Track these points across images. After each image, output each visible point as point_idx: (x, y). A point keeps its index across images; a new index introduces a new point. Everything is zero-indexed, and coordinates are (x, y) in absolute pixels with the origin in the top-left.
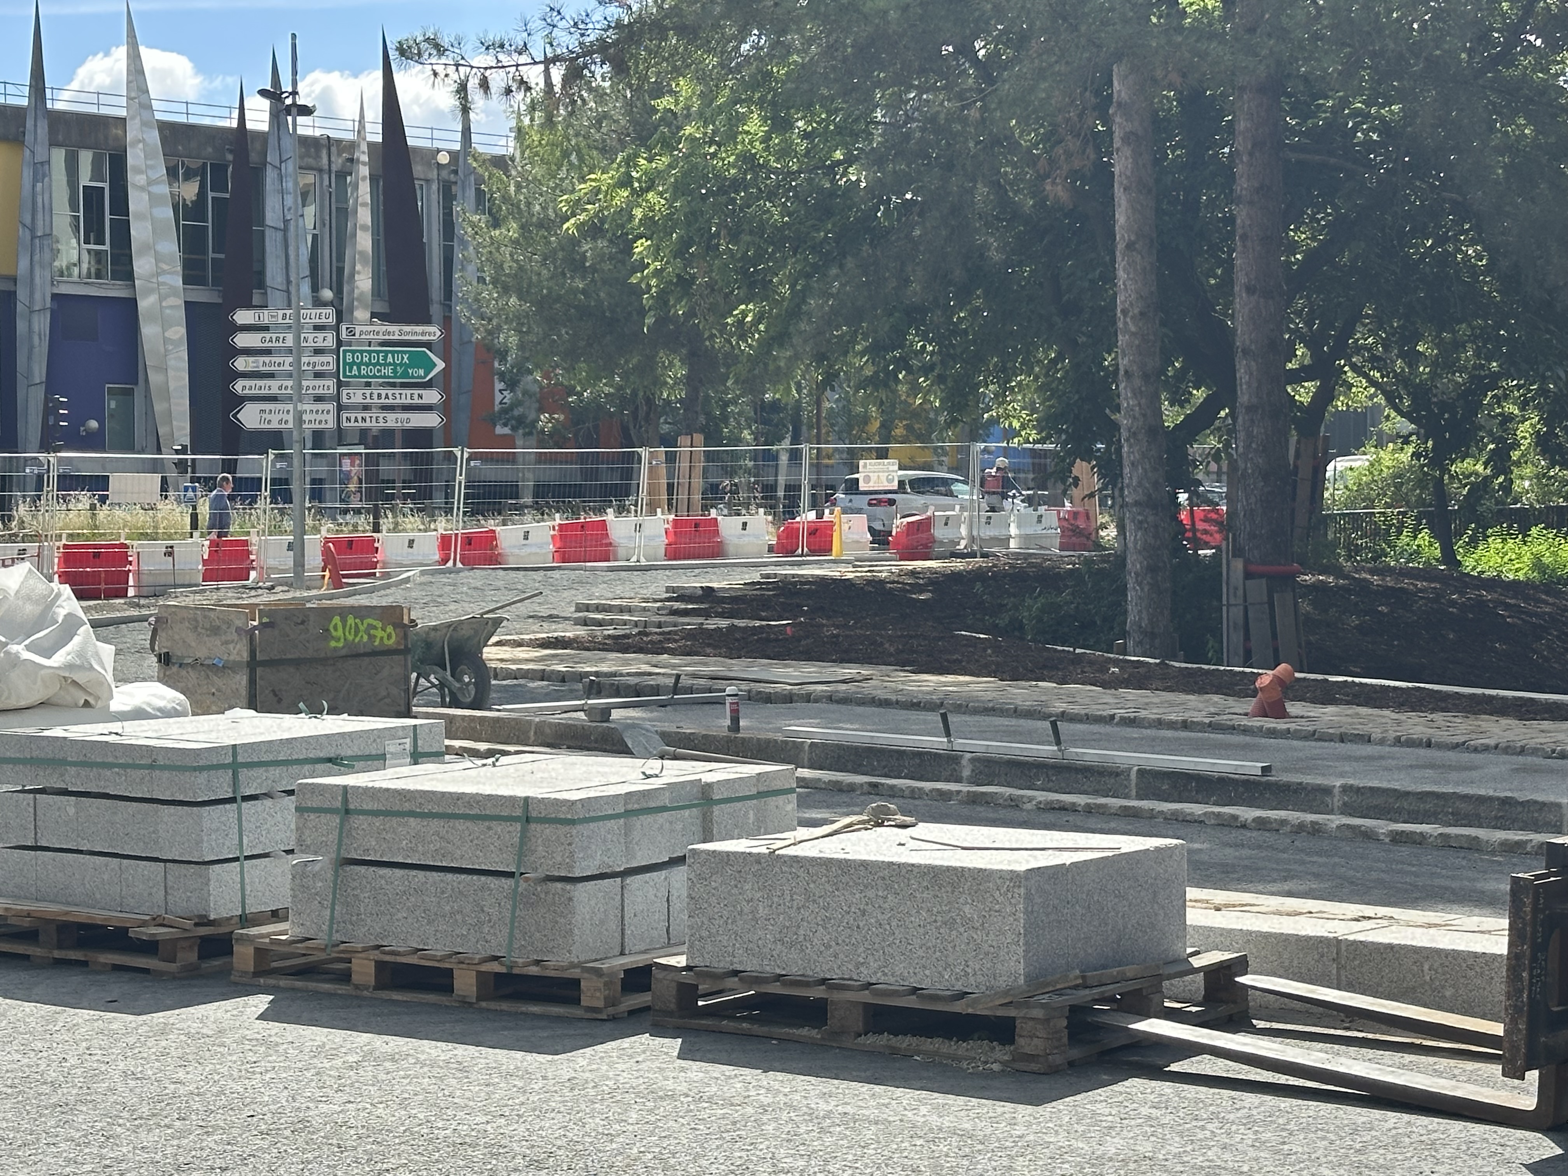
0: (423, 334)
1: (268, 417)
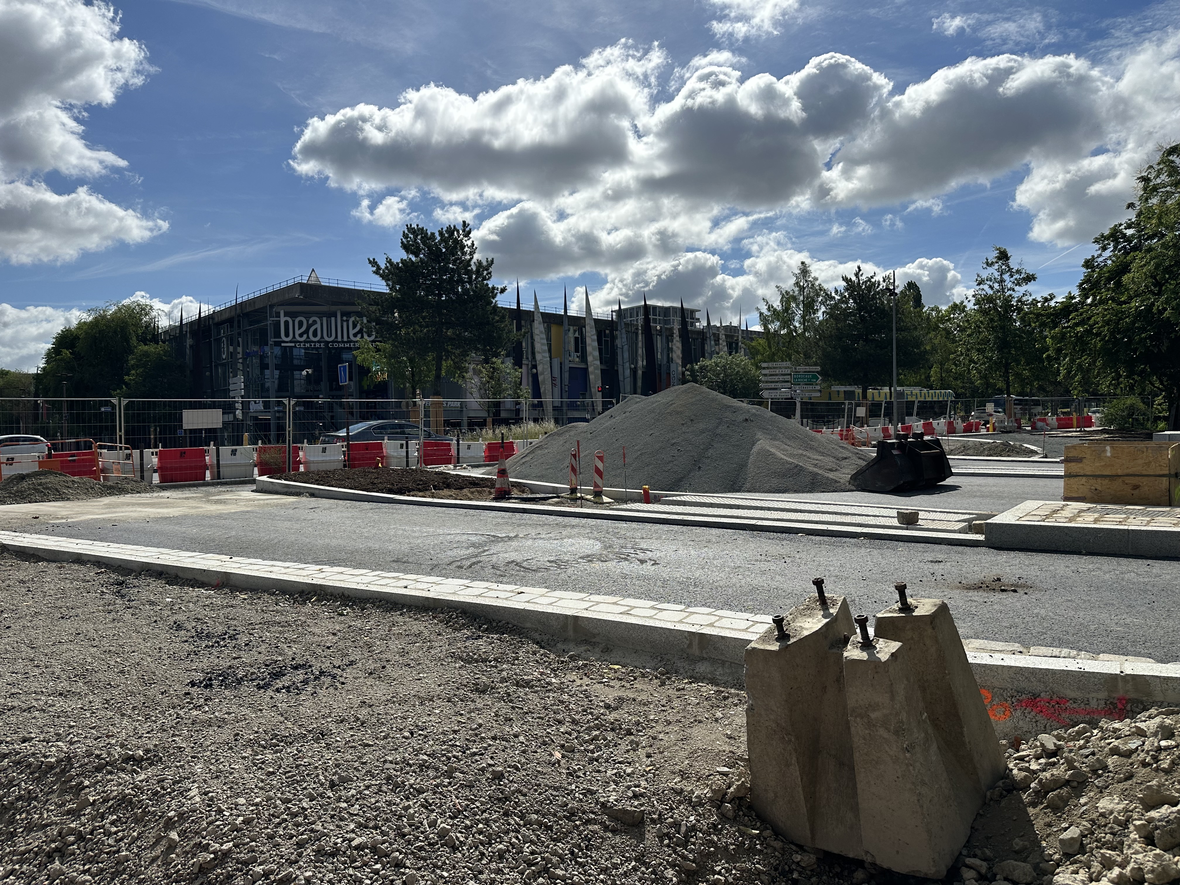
0: (816, 369)
1: (771, 394)
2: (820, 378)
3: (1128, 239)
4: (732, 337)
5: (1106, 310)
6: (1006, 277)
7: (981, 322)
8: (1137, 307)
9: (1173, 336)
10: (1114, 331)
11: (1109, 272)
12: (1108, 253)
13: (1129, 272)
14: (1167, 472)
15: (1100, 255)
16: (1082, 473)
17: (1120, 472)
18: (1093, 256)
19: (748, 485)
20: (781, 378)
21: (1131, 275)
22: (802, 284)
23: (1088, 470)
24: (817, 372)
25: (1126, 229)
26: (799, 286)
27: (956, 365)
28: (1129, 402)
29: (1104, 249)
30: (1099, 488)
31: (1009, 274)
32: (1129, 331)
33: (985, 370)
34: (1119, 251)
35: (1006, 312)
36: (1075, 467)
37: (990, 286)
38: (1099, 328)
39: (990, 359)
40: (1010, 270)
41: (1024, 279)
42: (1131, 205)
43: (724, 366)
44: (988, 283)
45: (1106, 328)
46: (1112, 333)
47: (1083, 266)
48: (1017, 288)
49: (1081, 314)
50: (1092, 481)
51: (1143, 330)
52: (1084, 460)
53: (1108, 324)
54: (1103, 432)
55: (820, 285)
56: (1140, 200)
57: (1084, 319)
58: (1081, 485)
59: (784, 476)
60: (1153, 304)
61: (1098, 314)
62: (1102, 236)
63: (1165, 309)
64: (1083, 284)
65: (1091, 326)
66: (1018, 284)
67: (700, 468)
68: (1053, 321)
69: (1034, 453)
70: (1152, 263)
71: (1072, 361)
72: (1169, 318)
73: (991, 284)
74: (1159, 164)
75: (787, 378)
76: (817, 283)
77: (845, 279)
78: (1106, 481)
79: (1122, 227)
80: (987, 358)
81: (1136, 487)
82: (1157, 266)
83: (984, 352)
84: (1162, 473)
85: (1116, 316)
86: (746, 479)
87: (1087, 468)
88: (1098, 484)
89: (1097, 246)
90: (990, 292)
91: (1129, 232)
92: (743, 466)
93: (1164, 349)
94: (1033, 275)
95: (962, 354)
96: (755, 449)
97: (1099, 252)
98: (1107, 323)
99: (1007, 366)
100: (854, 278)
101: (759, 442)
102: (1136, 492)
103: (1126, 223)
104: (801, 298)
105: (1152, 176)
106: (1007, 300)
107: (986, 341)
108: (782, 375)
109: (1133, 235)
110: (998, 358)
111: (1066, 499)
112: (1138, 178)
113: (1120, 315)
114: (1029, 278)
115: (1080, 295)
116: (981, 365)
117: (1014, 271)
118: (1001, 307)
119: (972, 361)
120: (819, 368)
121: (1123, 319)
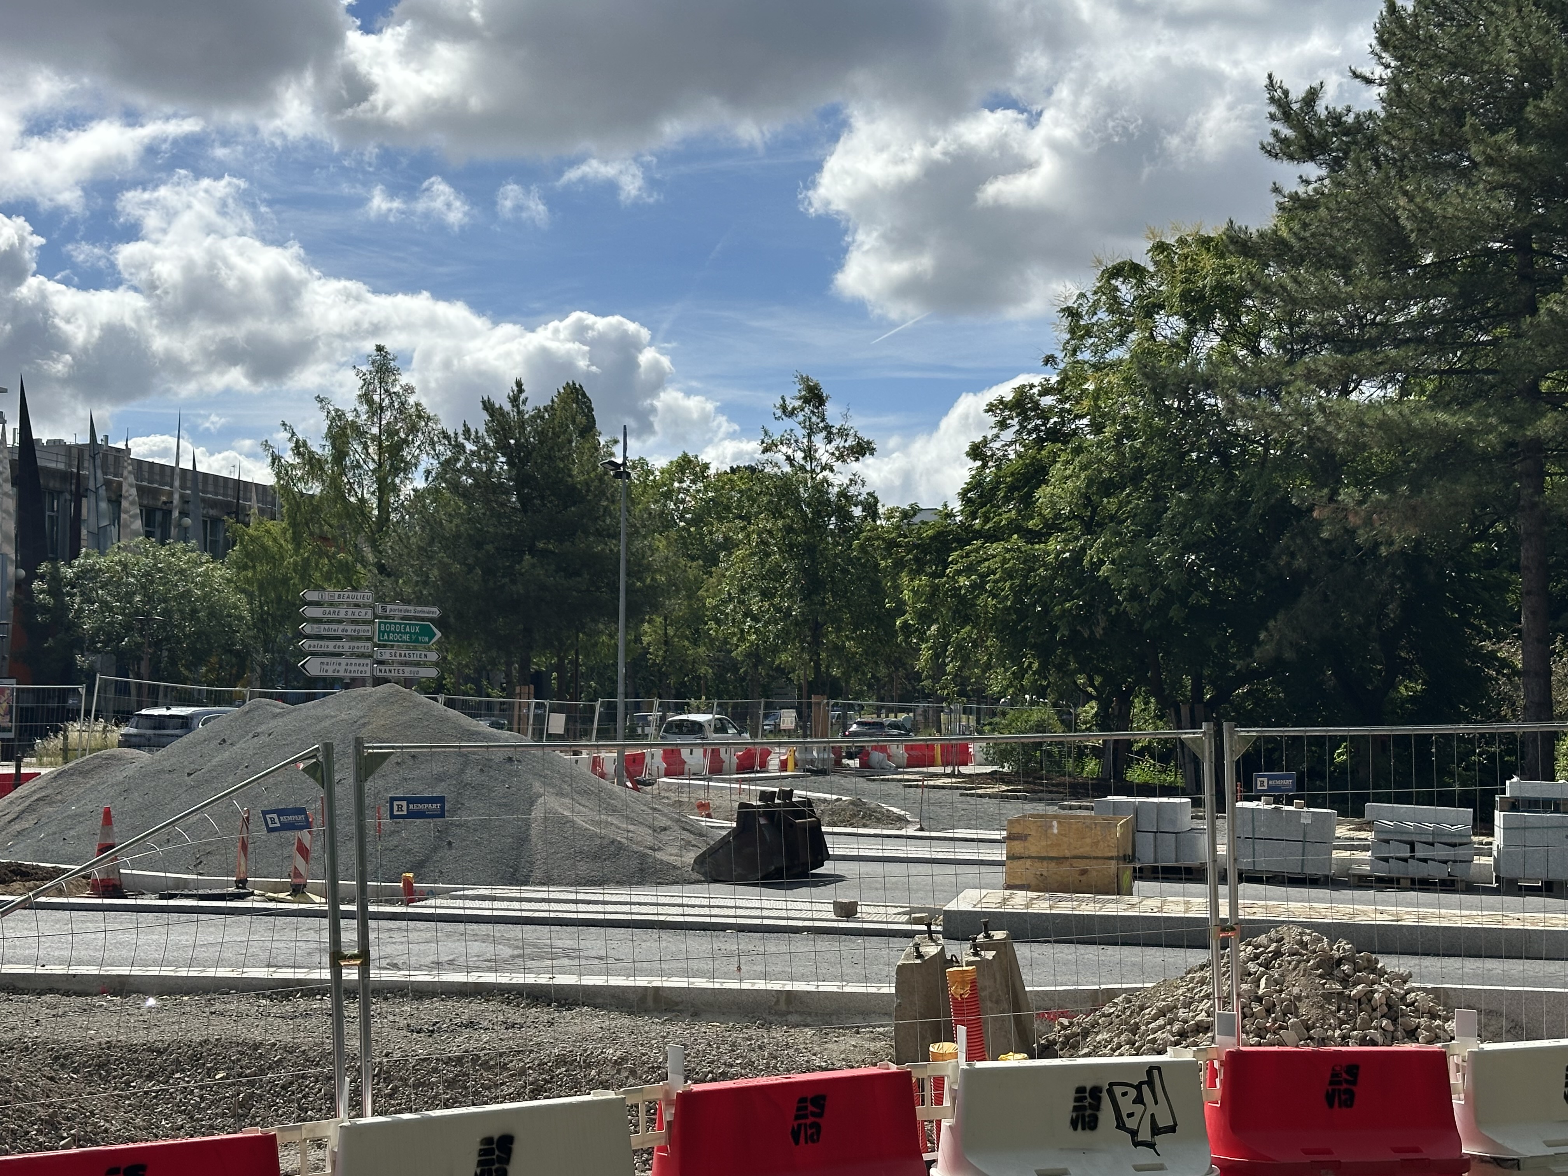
0: (429, 612)
1: (326, 667)
2: (439, 634)
3: (1045, 414)
4: (155, 493)
5: (1008, 550)
6: (819, 440)
7: (770, 532)
8: (1059, 553)
9: (1113, 610)
10: (1020, 591)
11: (1012, 474)
12: (1008, 435)
13: (1046, 482)
14: (1115, 854)
15: (997, 436)
16: (1027, 854)
17: (1067, 854)
18: (985, 437)
19: (538, 874)
20: (350, 629)
21: (1049, 489)
22: (376, 398)
23: (1033, 851)
24: (431, 620)
25: (1040, 395)
26: (370, 402)
27: (718, 622)
28: (1035, 717)
29: (1003, 425)
30: (1045, 874)
31: (824, 434)
32: (1045, 591)
33: (777, 637)
34: (1029, 433)
35: (818, 514)
36: (1018, 847)
37: (788, 458)
38: (996, 582)
39: (788, 614)
40: (828, 428)
41: (851, 448)
42: (1050, 360)
43: (147, 574)
44: (784, 449)
45: (1008, 584)
46: (1019, 592)
47: (968, 454)
48: (837, 465)
49: (968, 555)
50: (1038, 864)
51: (1068, 595)
52: (1029, 838)
53: (1011, 578)
54: (994, 777)
55: (417, 405)
56: (1065, 349)
57: (971, 564)
58: (1027, 870)
59: (596, 857)
60: (1083, 549)
61: (994, 557)
62: (1001, 402)
63: (1102, 562)
64: (970, 490)
65: (983, 576)
66: (841, 458)
67: (450, 843)
68: (916, 559)
69: (901, 821)
70: (1083, 476)
71: (943, 633)
72: (1107, 578)
73: (790, 452)
74: (1095, 293)
75: (364, 630)
76: (412, 400)
77: (488, 406)
78: (1053, 864)
79: (1035, 390)
80: (779, 610)
81: (1084, 872)
82: (1090, 482)
83: (774, 596)
84: (1110, 854)
85: (1024, 563)
86: (532, 864)
87: (1034, 847)
88: (1043, 868)
89: (992, 419)
90: (787, 469)
91: (1048, 401)
92: (522, 839)
93: (1099, 632)
94: (869, 443)
95: (731, 599)
96: (537, 813)
97: (995, 431)
98: (1009, 575)
99: (817, 630)
100: (507, 407)
101: (541, 800)
102: (1083, 878)
103: (1041, 384)
104: (375, 430)
105: (1084, 310)
106: (821, 488)
107: (778, 574)
108: (354, 622)
109: (1051, 408)
110: (802, 614)
111: (1009, 887)
112: (1063, 310)
113: (1031, 562)
114: (862, 449)
115: (962, 512)
116: (768, 623)
117: (835, 431)
118: (809, 505)
119: (748, 614)
120: (435, 612)
121: (1035, 570)
